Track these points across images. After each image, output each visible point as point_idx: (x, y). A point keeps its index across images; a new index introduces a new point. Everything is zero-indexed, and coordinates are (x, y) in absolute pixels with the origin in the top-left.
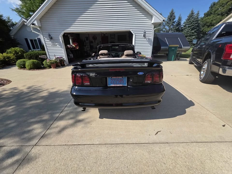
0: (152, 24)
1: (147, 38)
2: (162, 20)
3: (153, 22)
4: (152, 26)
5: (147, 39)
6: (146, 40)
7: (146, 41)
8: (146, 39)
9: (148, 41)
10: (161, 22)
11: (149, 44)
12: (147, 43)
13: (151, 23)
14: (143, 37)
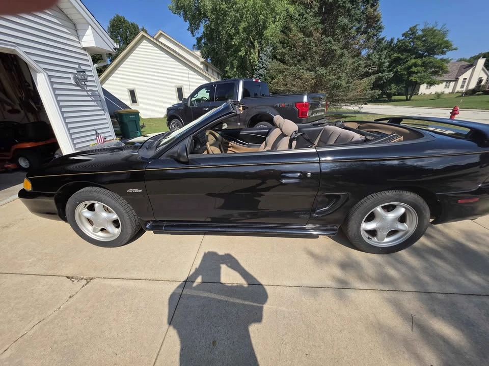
0: (84, 49)
2: (112, 47)
4: (85, 55)
5: (89, 94)
7: (89, 99)
9: (93, 99)
12: (94, 103)
14: (74, 85)
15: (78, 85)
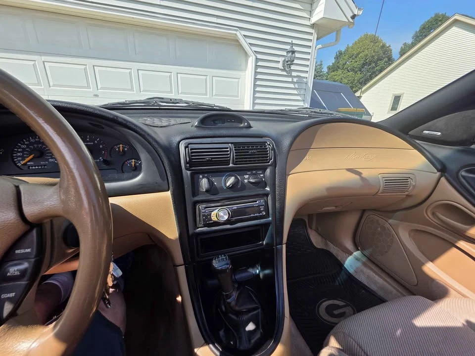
0: (313, 26)
1: (294, 74)
2: (350, 15)
3: (314, 20)
4: (311, 34)
5: (295, 80)
6: (292, 82)
7: (292, 86)
8: (290, 79)
9: (297, 86)
10: (346, 20)
11: (299, 98)
12: (295, 92)
13: (308, 23)
14: (281, 69)
15: (284, 70)
